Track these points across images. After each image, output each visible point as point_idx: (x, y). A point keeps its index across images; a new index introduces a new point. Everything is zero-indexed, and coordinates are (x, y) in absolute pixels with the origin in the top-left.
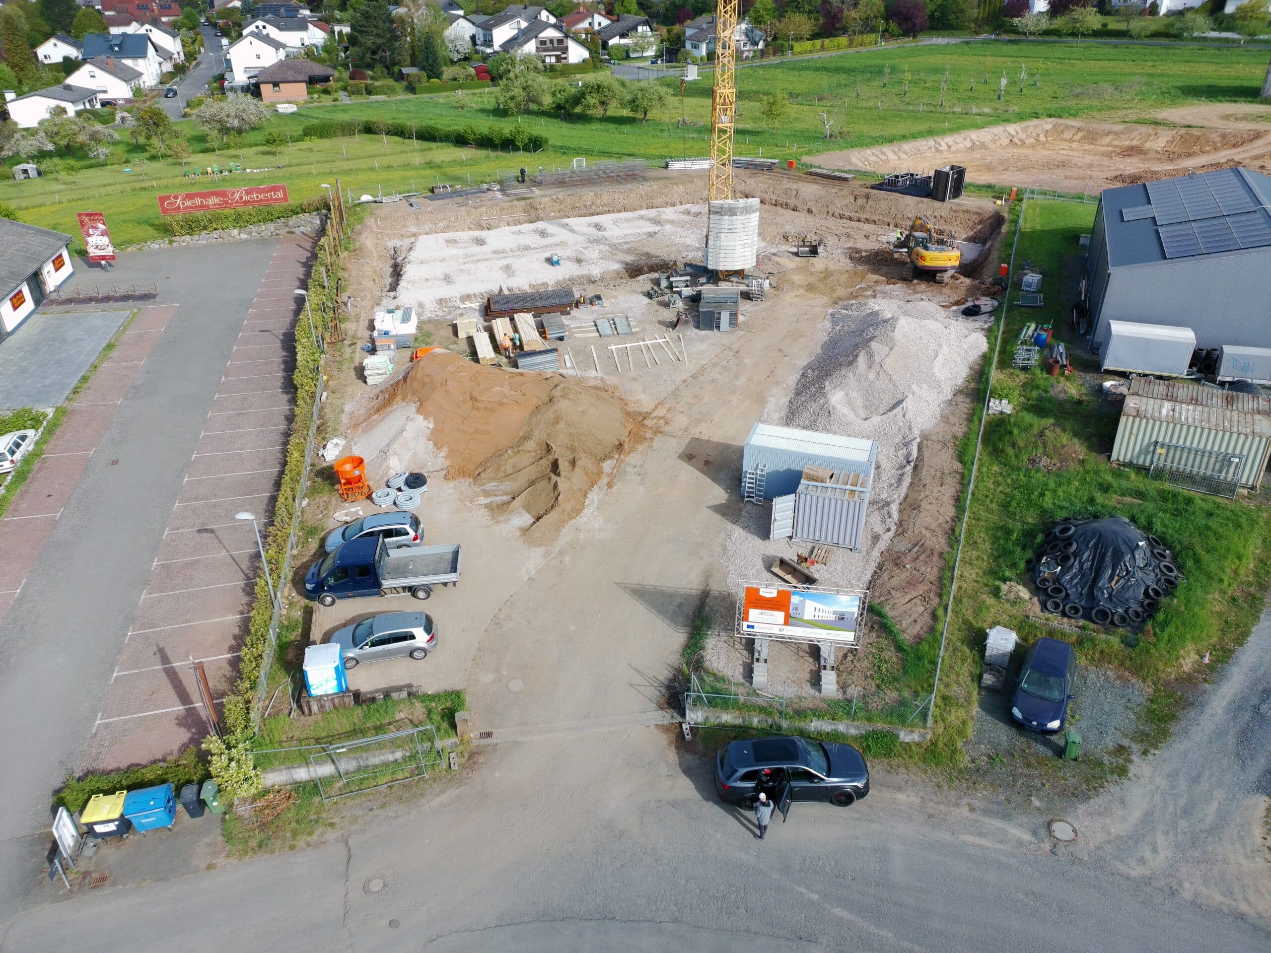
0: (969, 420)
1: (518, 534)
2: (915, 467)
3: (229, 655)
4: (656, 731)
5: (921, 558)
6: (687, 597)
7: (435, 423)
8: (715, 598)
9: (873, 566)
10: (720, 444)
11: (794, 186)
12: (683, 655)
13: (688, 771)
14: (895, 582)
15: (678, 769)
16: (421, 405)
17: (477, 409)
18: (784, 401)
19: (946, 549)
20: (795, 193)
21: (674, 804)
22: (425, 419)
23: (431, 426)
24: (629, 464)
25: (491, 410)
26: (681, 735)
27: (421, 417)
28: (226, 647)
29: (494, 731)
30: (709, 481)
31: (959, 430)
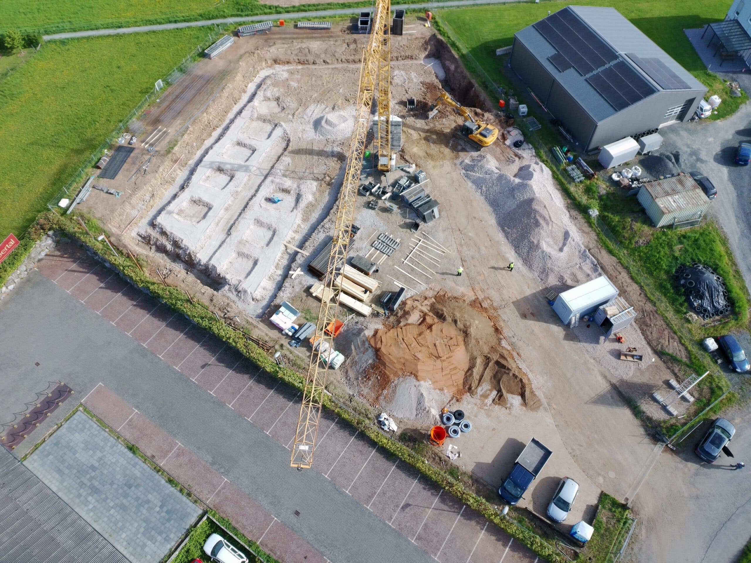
0: (591, 227)
1: (524, 408)
2: (602, 268)
3: (507, 549)
4: (663, 454)
5: (652, 318)
6: (609, 392)
7: (430, 379)
8: (620, 386)
9: (639, 332)
10: (522, 298)
11: (304, 45)
12: (637, 418)
13: (686, 460)
14: (655, 335)
15: (684, 462)
16: (416, 377)
17: (444, 361)
18: (513, 252)
19: (655, 308)
20: (307, 50)
21: (696, 474)
22: (425, 382)
23: (430, 383)
24: (510, 337)
25: (450, 357)
26: (672, 450)
27: (422, 382)
28: (502, 547)
29: (626, 496)
30: (545, 324)
31: (593, 235)
